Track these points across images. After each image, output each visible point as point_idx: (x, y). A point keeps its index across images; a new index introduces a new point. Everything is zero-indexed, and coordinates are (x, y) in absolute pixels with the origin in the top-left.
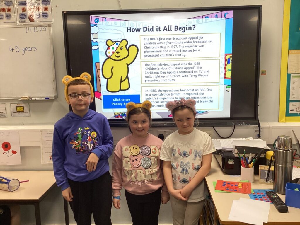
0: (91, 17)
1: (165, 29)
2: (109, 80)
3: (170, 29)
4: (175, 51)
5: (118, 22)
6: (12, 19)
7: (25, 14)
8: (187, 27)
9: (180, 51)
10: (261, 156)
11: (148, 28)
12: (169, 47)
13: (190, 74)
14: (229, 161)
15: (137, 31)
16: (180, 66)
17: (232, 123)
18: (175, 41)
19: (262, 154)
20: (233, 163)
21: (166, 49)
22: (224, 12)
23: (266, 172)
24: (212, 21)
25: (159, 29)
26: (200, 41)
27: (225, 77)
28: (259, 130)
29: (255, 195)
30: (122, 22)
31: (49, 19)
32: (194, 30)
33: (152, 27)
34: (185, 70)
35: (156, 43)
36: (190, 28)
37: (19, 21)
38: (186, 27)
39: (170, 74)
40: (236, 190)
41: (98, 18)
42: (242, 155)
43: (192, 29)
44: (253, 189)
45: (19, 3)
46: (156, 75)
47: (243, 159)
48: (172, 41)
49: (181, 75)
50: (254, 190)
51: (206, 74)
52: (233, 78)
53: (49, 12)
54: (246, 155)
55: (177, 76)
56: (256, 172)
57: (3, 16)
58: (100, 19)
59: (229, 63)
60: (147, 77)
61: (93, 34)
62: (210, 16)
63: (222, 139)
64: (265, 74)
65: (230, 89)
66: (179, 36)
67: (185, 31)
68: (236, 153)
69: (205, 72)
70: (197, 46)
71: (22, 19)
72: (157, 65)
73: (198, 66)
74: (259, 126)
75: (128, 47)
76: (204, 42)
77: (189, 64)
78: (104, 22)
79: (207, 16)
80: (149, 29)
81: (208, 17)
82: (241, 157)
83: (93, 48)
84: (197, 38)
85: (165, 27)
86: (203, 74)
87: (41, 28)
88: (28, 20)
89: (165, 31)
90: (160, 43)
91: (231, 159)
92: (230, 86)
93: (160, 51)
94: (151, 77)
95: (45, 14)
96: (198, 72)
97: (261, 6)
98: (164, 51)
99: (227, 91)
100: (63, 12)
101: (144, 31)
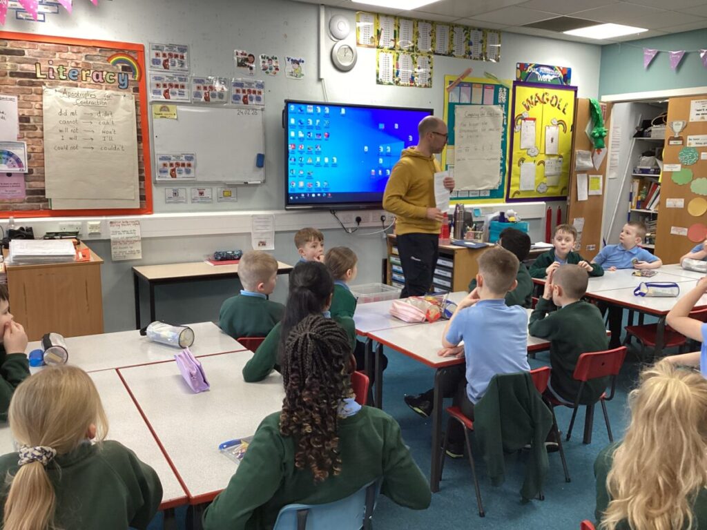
7: (239, 96)
31: (262, 102)
37: (232, 102)
45: (233, 84)
53: (262, 96)
57: (215, 94)
71: (235, 100)
87: (253, 111)
88: (241, 102)
95: (258, 97)
97: (432, 108)
100: (285, 100)
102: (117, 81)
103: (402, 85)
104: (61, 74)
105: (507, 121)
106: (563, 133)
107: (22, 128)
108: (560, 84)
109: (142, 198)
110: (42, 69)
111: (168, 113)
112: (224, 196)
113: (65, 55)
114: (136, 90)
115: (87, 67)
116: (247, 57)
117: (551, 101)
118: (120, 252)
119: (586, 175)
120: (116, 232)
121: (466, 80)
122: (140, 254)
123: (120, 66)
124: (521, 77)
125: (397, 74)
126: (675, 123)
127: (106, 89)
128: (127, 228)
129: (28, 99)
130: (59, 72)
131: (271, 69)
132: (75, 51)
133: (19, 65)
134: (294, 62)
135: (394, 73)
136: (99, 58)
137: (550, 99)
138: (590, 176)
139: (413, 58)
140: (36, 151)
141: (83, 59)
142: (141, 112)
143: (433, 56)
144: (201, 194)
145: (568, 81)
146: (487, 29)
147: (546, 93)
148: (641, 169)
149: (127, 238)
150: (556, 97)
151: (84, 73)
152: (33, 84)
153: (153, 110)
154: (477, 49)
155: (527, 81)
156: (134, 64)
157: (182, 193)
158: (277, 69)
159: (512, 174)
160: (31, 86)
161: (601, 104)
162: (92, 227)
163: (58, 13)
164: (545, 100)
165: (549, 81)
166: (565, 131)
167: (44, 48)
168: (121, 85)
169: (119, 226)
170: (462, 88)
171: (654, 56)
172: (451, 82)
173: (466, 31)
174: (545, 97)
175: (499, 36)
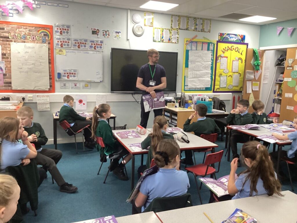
6: (87, 47)
7: (92, 46)
31: (102, 49)
37: (89, 48)
45: (90, 41)
53: (102, 46)
57: (82, 46)
64: (178, 75)
74: (176, 94)
87: (99, 52)
88: (93, 49)
95: (100, 47)
97: (177, 53)
100: (111, 48)
102: (41, 40)
103: (165, 42)
104: (19, 37)
105: (214, 58)
106: (241, 63)
107: (3, 58)
108: (240, 42)
109: (50, 86)
110: (11, 35)
111: (62, 52)
112: (85, 86)
113: (20, 30)
114: (49, 43)
115: (29, 34)
116: (96, 30)
117: (235, 49)
118: (41, 108)
119: (251, 82)
120: (39, 100)
121: (194, 40)
122: (49, 109)
123: (43, 34)
124: (220, 39)
125: (163, 38)
126: (289, 60)
127: (37, 43)
128: (44, 98)
129: (6, 47)
130: (18, 36)
131: (106, 35)
132: (25, 28)
133: (2, 33)
134: (117, 32)
135: (161, 37)
136: (34, 31)
137: (235, 48)
138: (253, 82)
139: (170, 31)
140: (8, 67)
141: (28, 31)
142: (51, 52)
143: (179, 30)
144: (76, 85)
145: (244, 41)
146: (205, 19)
147: (233, 46)
148: (279, 80)
149: (44, 102)
150: (238, 48)
151: (28, 37)
152: (8, 41)
153: (56, 51)
154: (200, 27)
155: (224, 40)
156: (49, 33)
157: (67, 85)
158: (109, 35)
159: (216, 81)
160: (7, 42)
161: (259, 51)
162: (30, 97)
163: (18, 13)
164: (232, 49)
165: (234, 41)
166: (242, 62)
167: (12, 27)
168: (43, 41)
169: (41, 97)
170: (192, 44)
171: (281, 29)
172: (187, 41)
173: (194, 20)
174: (232, 48)
175: (210, 22)
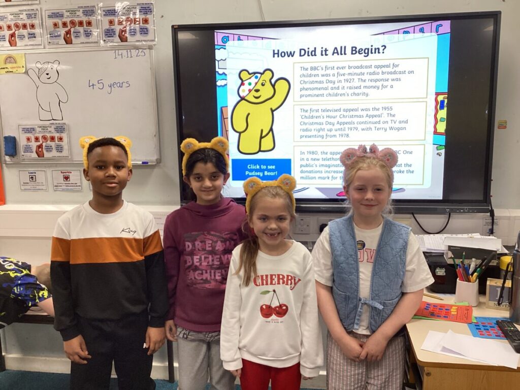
0: (215, 33)
1: (336, 51)
2: (242, 134)
3: (343, 52)
4: (350, 88)
5: (259, 41)
6: (94, 38)
7: (113, 30)
8: (372, 49)
9: (360, 87)
10: (491, 264)
11: (307, 50)
12: (340, 81)
13: (375, 125)
14: (437, 270)
15: (289, 56)
16: (359, 113)
17: (445, 209)
18: (352, 71)
19: (493, 261)
20: (445, 274)
21: (336, 85)
22: (435, 24)
23: (499, 290)
24: (414, 39)
25: (325, 52)
26: (393, 70)
27: (434, 132)
28: (491, 221)
29: (479, 326)
30: (265, 41)
31: (150, 36)
32: (383, 53)
33: (314, 50)
34: (367, 119)
35: (320, 75)
36: (377, 50)
37: (105, 41)
38: (370, 48)
39: (342, 126)
40: (447, 317)
41: (227, 35)
42: (458, 261)
43: (381, 51)
44: (476, 316)
45: (104, 13)
46: (319, 127)
47: (460, 267)
48: (347, 71)
49: (360, 127)
50: (476, 318)
51: (403, 125)
52: (448, 133)
54: (466, 262)
55: (353, 129)
56: (482, 291)
57: (79, 32)
58: (231, 37)
59: (442, 107)
60: (304, 130)
61: (218, 61)
62: (411, 30)
63: (428, 235)
64: (505, 127)
65: (443, 151)
66: (359, 64)
67: (368, 56)
68: (449, 258)
69: (400, 122)
70: (387, 80)
71: (108, 37)
72: (320, 111)
73: (389, 112)
74: (492, 213)
75: (273, 81)
76: (400, 73)
77: (375, 109)
78: (236, 42)
79: (406, 30)
80: (308, 52)
81: (407, 32)
82: (457, 265)
83: (219, 83)
84: (388, 66)
85: (336, 48)
86: (397, 125)
87: (137, 51)
89: (335, 54)
90: (327, 75)
91: (441, 267)
92: (444, 147)
93: (326, 89)
94: (311, 130)
95: (143, 29)
96: (390, 122)
97: (500, 12)
98: (332, 89)
99: (438, 154)
100: (173, 26)
101: (300, 56)
144: (67, 178)
157: (40, 177)
